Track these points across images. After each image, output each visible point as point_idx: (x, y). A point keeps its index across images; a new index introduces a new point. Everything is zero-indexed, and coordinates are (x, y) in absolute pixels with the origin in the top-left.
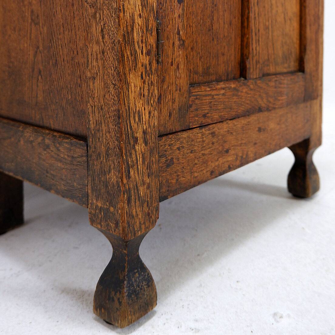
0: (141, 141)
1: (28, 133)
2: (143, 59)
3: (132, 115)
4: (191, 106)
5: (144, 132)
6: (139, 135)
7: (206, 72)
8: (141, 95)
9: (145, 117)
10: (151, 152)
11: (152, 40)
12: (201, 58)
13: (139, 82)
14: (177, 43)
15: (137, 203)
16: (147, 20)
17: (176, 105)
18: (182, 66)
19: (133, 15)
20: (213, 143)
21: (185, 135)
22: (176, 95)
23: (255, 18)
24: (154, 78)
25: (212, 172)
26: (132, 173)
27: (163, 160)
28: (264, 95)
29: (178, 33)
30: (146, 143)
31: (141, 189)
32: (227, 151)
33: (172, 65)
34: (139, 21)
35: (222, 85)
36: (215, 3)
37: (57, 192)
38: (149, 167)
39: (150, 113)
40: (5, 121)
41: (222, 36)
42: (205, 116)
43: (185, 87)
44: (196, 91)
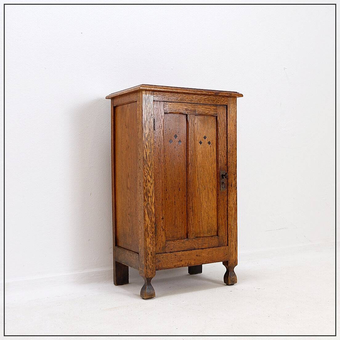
0: (150, 254)
1: (128, 252)
2: (151, 235)
3: (148, 248)
4: (166, 247)
5: (151, 252)
6: (150, 253)
7: (173, 237)
8: (150, 243)
9: (151, 249)
10: (153, 257)
11: (153, 230)
12: (171, 233)
13: (149, 240)
14: (162, 230)
15: (149, 270)
16: (152, 225)
17: (162, 246)
18: (163, 236)
19: (148, 224)
20: (175, 258)
21: (164, 254)
22: (162, 243)
23: (192, 220)
24: (154, 239)
25: (175, 266)
26: (147, 262)
27: (157, 260)
28: (196, 244)
29: (162, 227)
30: (152, 255)
31: (150, 266)
32: (181, 261)
33: (160, 235)
34: (149, 226)
35: (178, 241)
36: (176, 217)
37: (133, 267)
38: (153, 261)
39: (153, 248)
40: (122, 249)
41: (179, 226)
42: (171, 249)
43: (164, 241)
44: (168, 242)
